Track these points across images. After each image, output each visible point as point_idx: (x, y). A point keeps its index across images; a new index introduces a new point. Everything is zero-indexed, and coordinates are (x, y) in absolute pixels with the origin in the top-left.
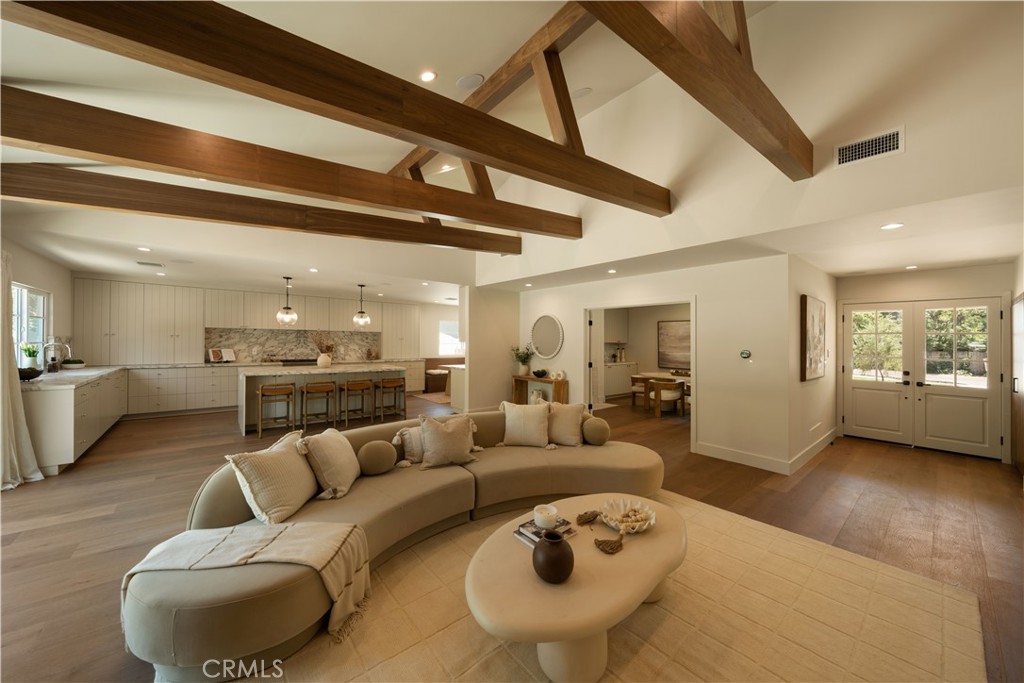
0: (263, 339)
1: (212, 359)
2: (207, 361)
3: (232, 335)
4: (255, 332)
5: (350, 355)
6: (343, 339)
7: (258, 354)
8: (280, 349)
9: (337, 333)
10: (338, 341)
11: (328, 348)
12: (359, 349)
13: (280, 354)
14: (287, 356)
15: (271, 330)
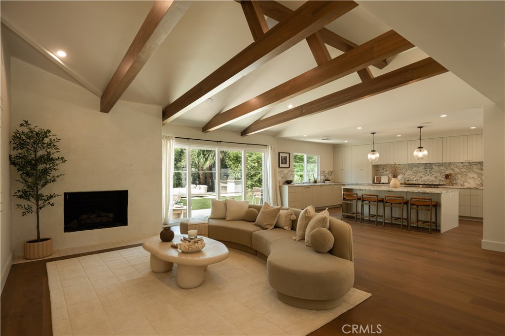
0: (404, 170)
3: (388, 168)
4: (400, 166)
5: (468, 182)
6: (461, 169)
7: (401, 180)
8: (414, 176)
9: (457, 164)
10: (457, 170)
11: (447, 177)
12: (478, 177)
13: (415, 180)
14: (418, 181)
15: (408, 164)
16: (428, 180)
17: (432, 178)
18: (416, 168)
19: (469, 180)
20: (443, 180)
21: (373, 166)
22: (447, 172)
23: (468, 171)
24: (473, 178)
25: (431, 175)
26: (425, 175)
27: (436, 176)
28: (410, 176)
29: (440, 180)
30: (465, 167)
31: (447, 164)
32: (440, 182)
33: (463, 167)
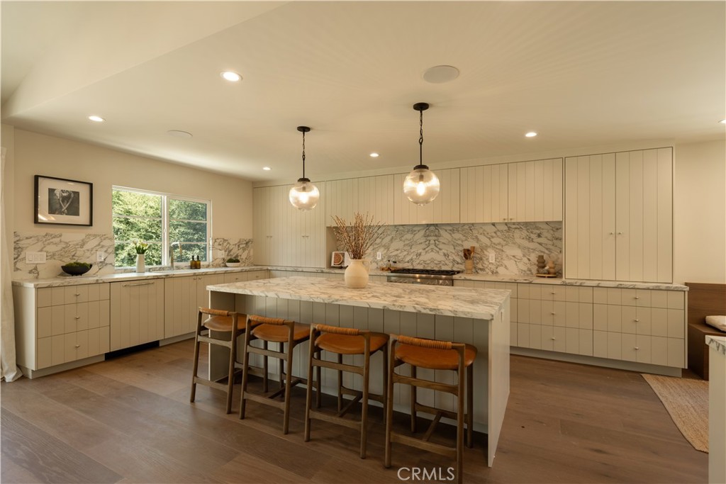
5: (506, 267)
6: (492, 237)
7: (382, 259)
8: (406, 253)
9: (484, 227)
10: (484, 240)
11: (467, 254)
12: (524, 256)
13: (407, 260)
14: (414, 263)
15: (395, 226)
16: (432, 260)
17: (440, 257)
18: (409, 236)
19: (506, 262)
20: (459, 260)
21: (329, 229)
22: (468, 245)
23: (504, 243)
24: (514, 256)
25: (438, 249)
26: (427, 249)
27: (445, 252)
28: (399, 251)
29: (454, 260)
30: (499, 234)
31: (466, 227)
32: (453, 265)
33: (495, 233)
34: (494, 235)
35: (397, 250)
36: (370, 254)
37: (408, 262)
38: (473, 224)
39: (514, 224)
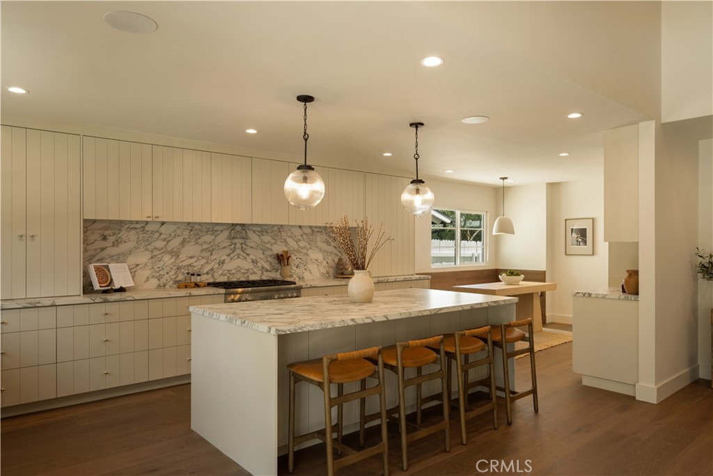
0: (175, 243)
1: (97, 286)
2: (88, 288)
3: (124, 235)
4: (163, 229)
5: (310, 271)
6: (299, 240)
8: (204, 261)
9: (292, 230)
10: (292, 243)
11: (282, 259)
12: (324, 259)
13: (205, 271)
14: (216, 275)
15: (189, 223)
16: (238, 269)
17: (247, 265)
18: (208, 238)
19: (310, 266)
20: (268, 268)
22: (279, 249)
23: (308, 246)
24: (316, 260)
25: (245, 255)
26: (232, 255)
27: (254, 258)
28: (195, 259)
29: (263, 268)
30: (304, 236)
31: (276, 228)
32: (262, 273)
33: (301, 236)
34: (300, 238)
35: (191, 258)
36: (146, 265)
37: (207, 273)
38: (282, 226)
39: (316, 227)
